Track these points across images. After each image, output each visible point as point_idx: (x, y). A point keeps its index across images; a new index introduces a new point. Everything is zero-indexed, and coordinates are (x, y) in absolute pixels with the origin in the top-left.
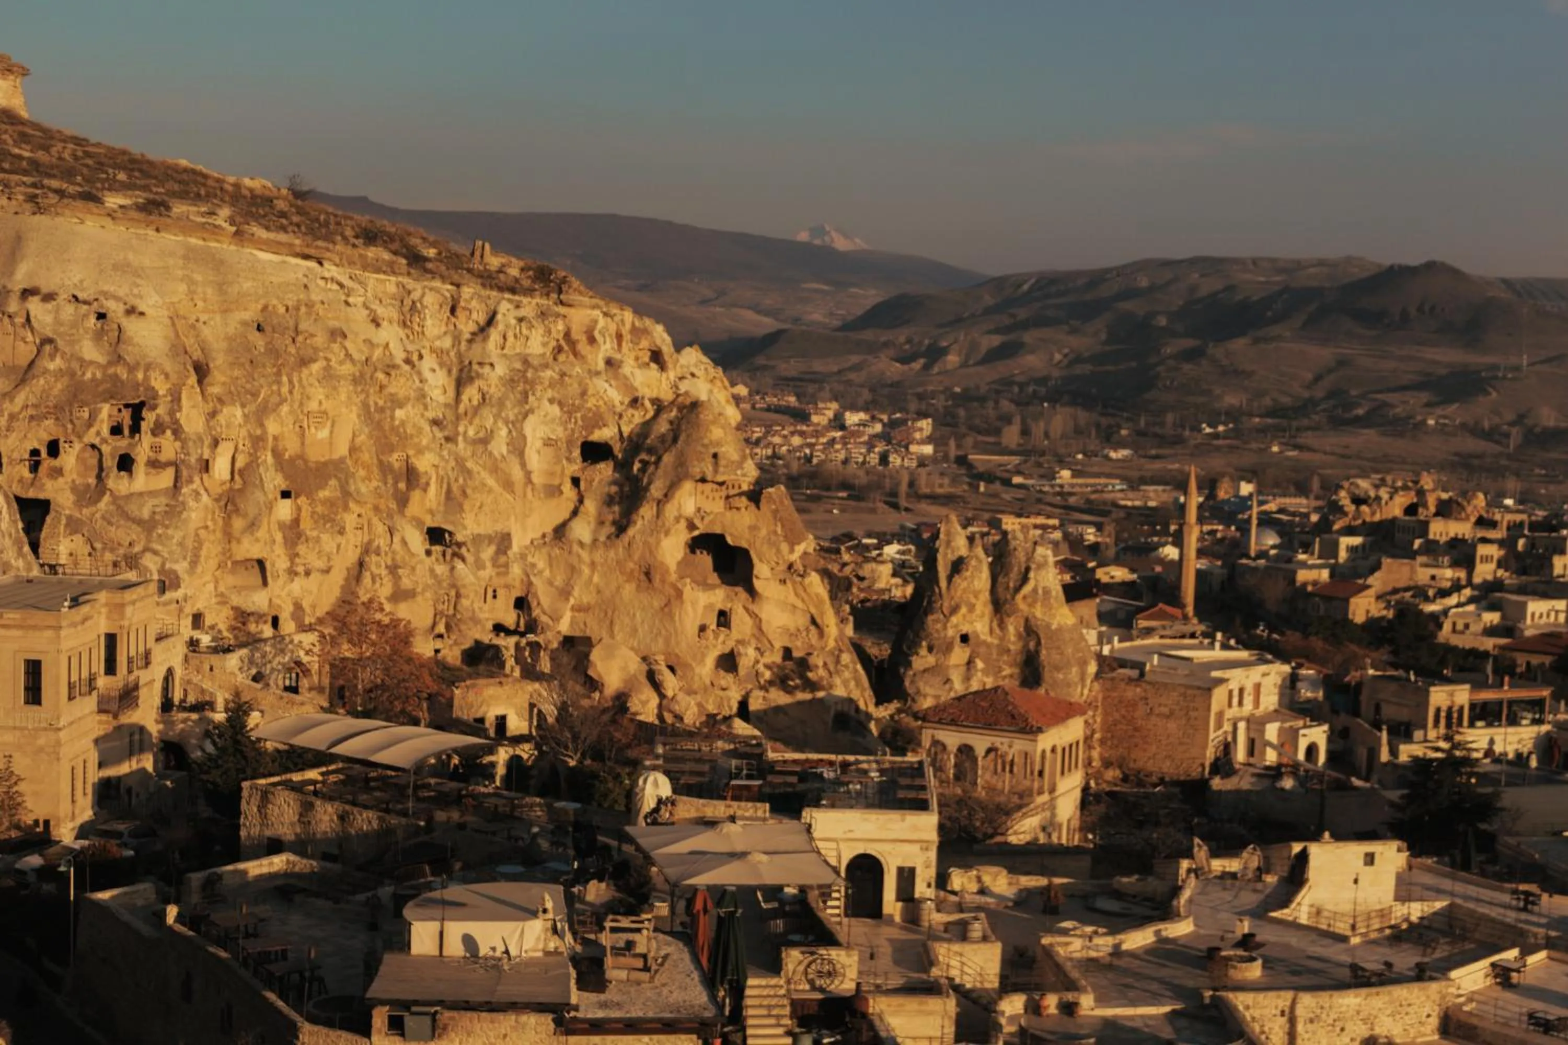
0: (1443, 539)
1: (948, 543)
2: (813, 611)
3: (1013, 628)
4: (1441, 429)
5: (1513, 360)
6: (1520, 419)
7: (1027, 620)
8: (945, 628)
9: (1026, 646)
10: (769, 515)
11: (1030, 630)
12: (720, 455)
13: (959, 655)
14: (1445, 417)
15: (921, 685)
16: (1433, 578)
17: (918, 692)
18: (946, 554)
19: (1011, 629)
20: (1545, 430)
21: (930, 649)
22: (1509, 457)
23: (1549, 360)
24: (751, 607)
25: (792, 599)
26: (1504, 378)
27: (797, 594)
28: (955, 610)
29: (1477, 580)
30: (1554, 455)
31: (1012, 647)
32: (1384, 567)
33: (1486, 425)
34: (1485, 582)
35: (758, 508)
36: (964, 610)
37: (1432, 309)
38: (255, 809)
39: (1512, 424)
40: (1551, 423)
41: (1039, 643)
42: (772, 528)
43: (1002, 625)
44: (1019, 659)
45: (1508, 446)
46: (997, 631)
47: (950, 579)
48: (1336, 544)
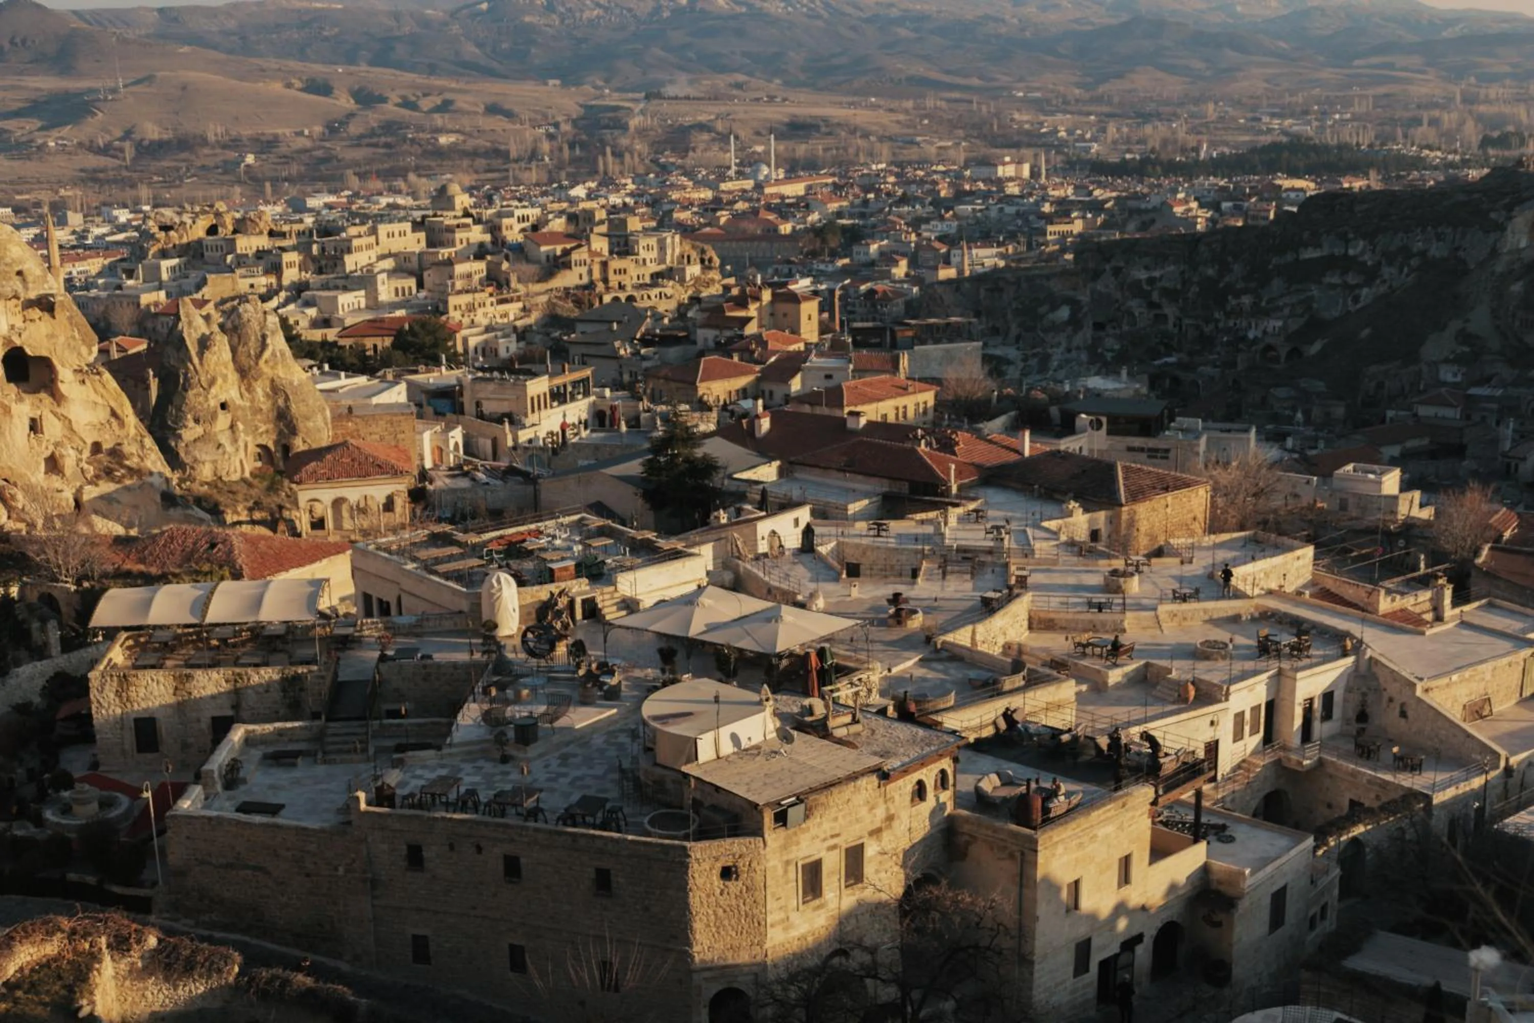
0: (250, 253)
1: (190, 323)
2: (113, 404)
3: (260, 389)
4: (63, 150)
5: (110, 84)
6: (127, 135)
7: (273, 381)
8: (207, 399)
9: (275, 403)
10: (66, 322)
11: (276, 389)
12: (26, 273)
13: (223, 420)
14: (62, 138)
15: (197, 454)
16: (252, 286)
17: (196, 460)
18: (190, 334)
19: (259, 391)
20: (152, 142)
21: (197, 421)
22: (126, 168)
23: (138, 82)
24: (59, 410)
25: (93, 397)
26: (106, 100)
27: (96, 391)
28: (212, 382)
29: (286, 282)
30: (165, 164)
31: (264, 407)
32: (209, 282)
33: (101, 143)
34: (293, 283)
35: (54, 317)
36: (220, 381)
37: (24, 42)
38: (112, 696)
39: (122, 139)
40: (156, 136)
41: (287, 399)
42: (70, 334)
43: (249, 389)
44: (274, 414)
45: (124, 159)
46: (246, 394)
47: (201, 355)
48: (158, 268)
